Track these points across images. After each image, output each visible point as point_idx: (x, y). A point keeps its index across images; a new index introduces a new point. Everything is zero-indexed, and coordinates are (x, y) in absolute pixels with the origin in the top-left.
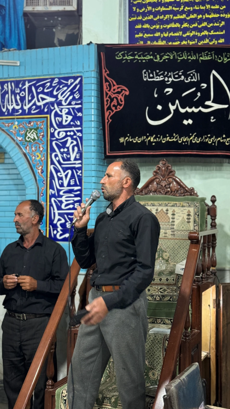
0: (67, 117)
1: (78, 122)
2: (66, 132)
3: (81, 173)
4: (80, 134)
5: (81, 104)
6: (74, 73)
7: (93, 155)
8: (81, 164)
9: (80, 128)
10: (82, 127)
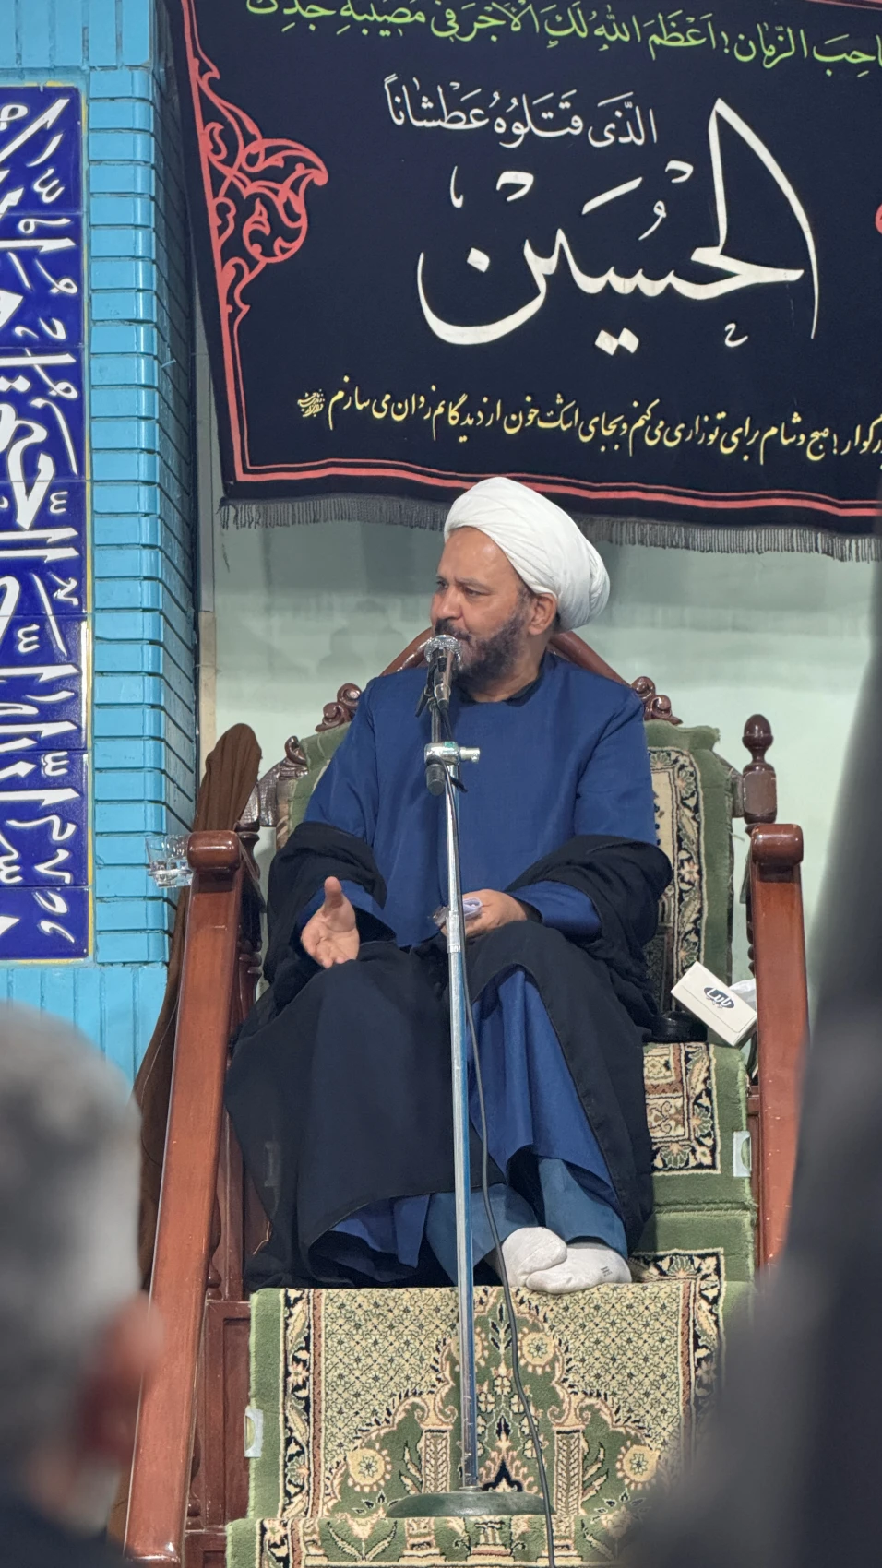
1: (58, 324)
3: (79, 592)
4: (67, 390)
5: (73, 232)
6: (33, 71)
7: (147, 498)
8: (77, 543)
9: (67, 359)
10: (76, 353)
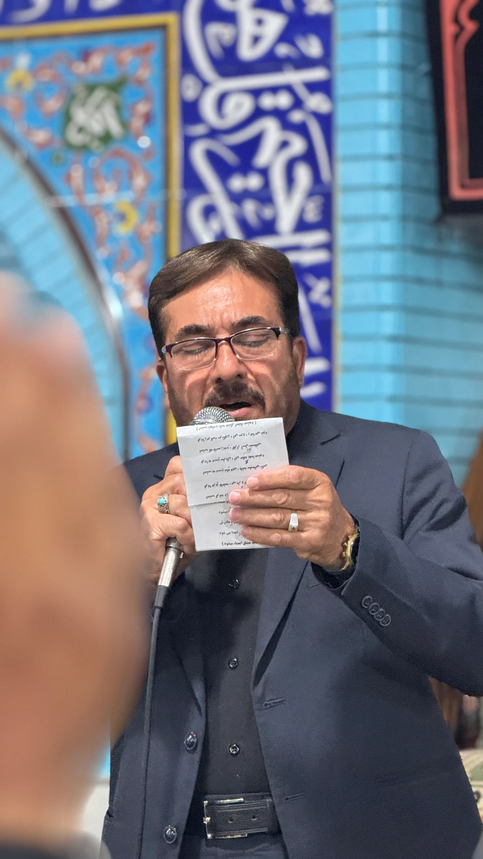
0: (260, 22)
1: (314, 41)
2: (256, 93)
3: (330, 293)
4: (321, 104)
7: (387, 202)
8: (329, 246)
10: (329, 68)
